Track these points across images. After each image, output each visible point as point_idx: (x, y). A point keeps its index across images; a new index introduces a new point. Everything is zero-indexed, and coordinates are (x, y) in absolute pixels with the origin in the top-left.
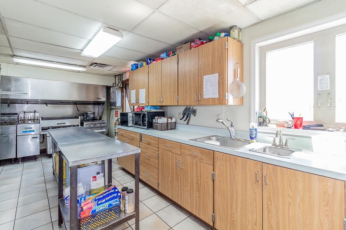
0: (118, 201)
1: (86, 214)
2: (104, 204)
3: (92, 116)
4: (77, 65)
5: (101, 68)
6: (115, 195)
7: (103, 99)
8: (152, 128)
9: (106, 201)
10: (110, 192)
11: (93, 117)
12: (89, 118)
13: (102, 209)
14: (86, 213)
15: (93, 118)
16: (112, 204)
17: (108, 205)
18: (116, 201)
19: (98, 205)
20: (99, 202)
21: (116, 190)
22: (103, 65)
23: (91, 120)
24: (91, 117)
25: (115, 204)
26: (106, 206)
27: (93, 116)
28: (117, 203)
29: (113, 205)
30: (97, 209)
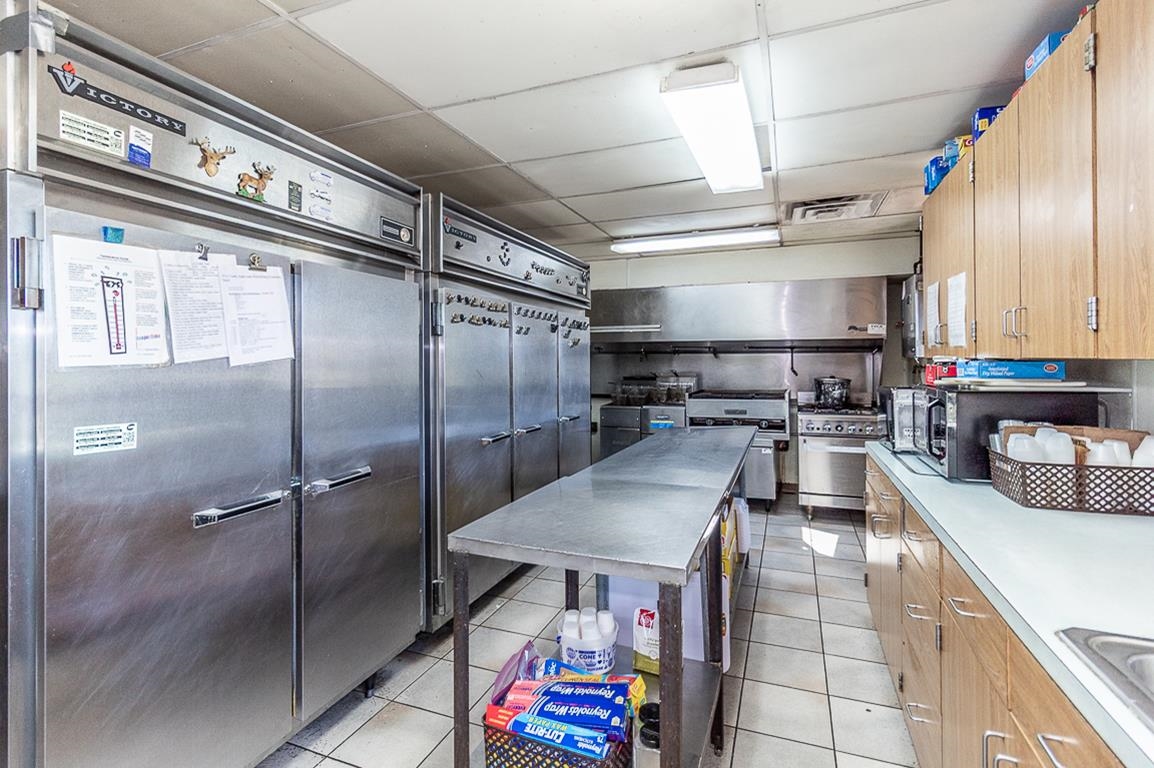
0: (598, 745)
1: (500, 719)
2: (554, 724)
3: (836, 393)
4: (751, 226)
5: (828, 218)
6: (604, 714)
7: (877, 330)
8: (990, 479)
9: (568, 719)
10: (600, 692)
11: (842, 397)
12: (825, 398)
13: (543, 738)
14: (500, 717)
15: (840, 399)
16: (577, 742)
17: (563, 735)
18: (594, 739)
19: (542, 713)
20: (551, 707)
21: (619, 700)
22: (828, 204)
23: (833, 406)
24: (831, 397)
25: (585, 750)
26: (557, 733)
27: (841, 394)
28: (593, 752)
29: (580, 745)
30: (530, 725)
